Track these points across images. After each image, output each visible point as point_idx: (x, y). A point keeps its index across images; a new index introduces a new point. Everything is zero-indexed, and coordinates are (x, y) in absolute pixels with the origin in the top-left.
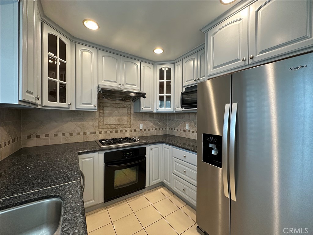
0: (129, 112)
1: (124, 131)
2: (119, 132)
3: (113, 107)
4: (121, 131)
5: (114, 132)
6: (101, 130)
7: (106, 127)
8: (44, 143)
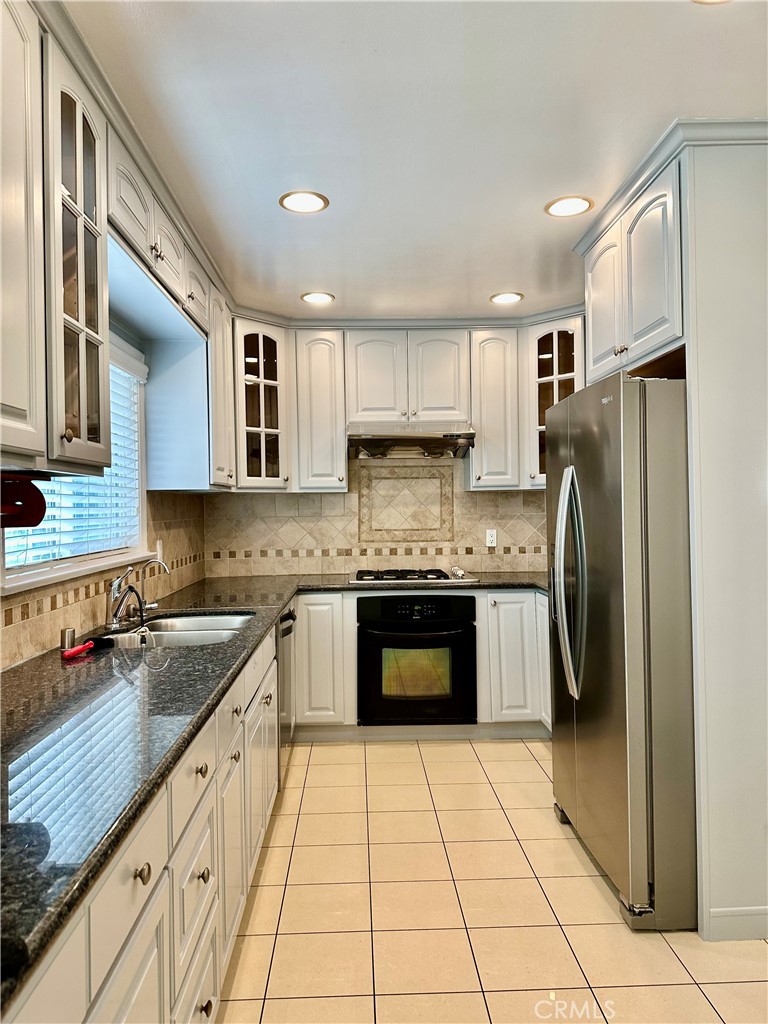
0: (447, 489)
1: (432, 551)
2: (416, 552)
3: (398, 478)
4: (423, 551)
5: (401, 551)
6: (364, 546)
7: (377, 536)
8: (242, 573)
